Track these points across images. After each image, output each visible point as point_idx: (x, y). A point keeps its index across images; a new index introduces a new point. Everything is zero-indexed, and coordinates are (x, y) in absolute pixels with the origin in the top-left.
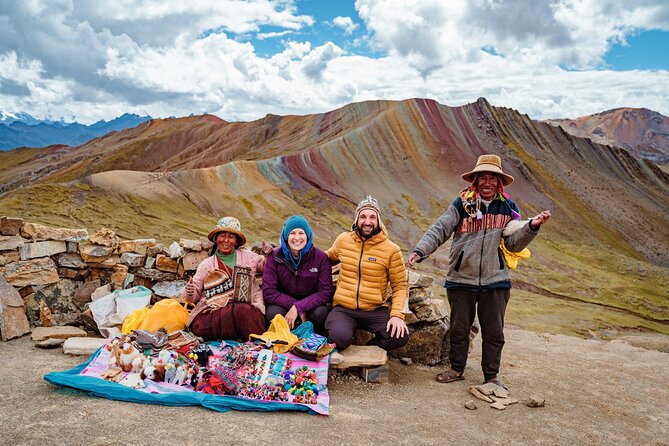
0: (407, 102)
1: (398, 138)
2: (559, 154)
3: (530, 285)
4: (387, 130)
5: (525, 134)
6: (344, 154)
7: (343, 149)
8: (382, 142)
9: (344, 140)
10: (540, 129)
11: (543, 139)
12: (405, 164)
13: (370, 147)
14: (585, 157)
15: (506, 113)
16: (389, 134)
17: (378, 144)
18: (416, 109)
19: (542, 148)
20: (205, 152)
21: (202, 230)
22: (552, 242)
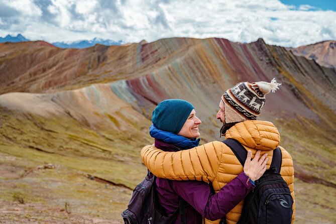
0: (209, 39)
1: (207, 67)
2: (316, 80)
3: (322, 180)
4: (198, 61)
5: (291, 65)
6: (171, 79)
7: (169, 75)
8: (196, 71)
9: (169, 69)
10: (301, 61)
11: (303, 68)
12: (214, 87)
13: (188, 74)
14: (333, 82)
15: (277, 49)
16: (200, 64)
17: (193, 71)
18: (216, 46)
19: (304, 75)
20: (50, 72)
21: (90, 142)
22: (324, 146)
